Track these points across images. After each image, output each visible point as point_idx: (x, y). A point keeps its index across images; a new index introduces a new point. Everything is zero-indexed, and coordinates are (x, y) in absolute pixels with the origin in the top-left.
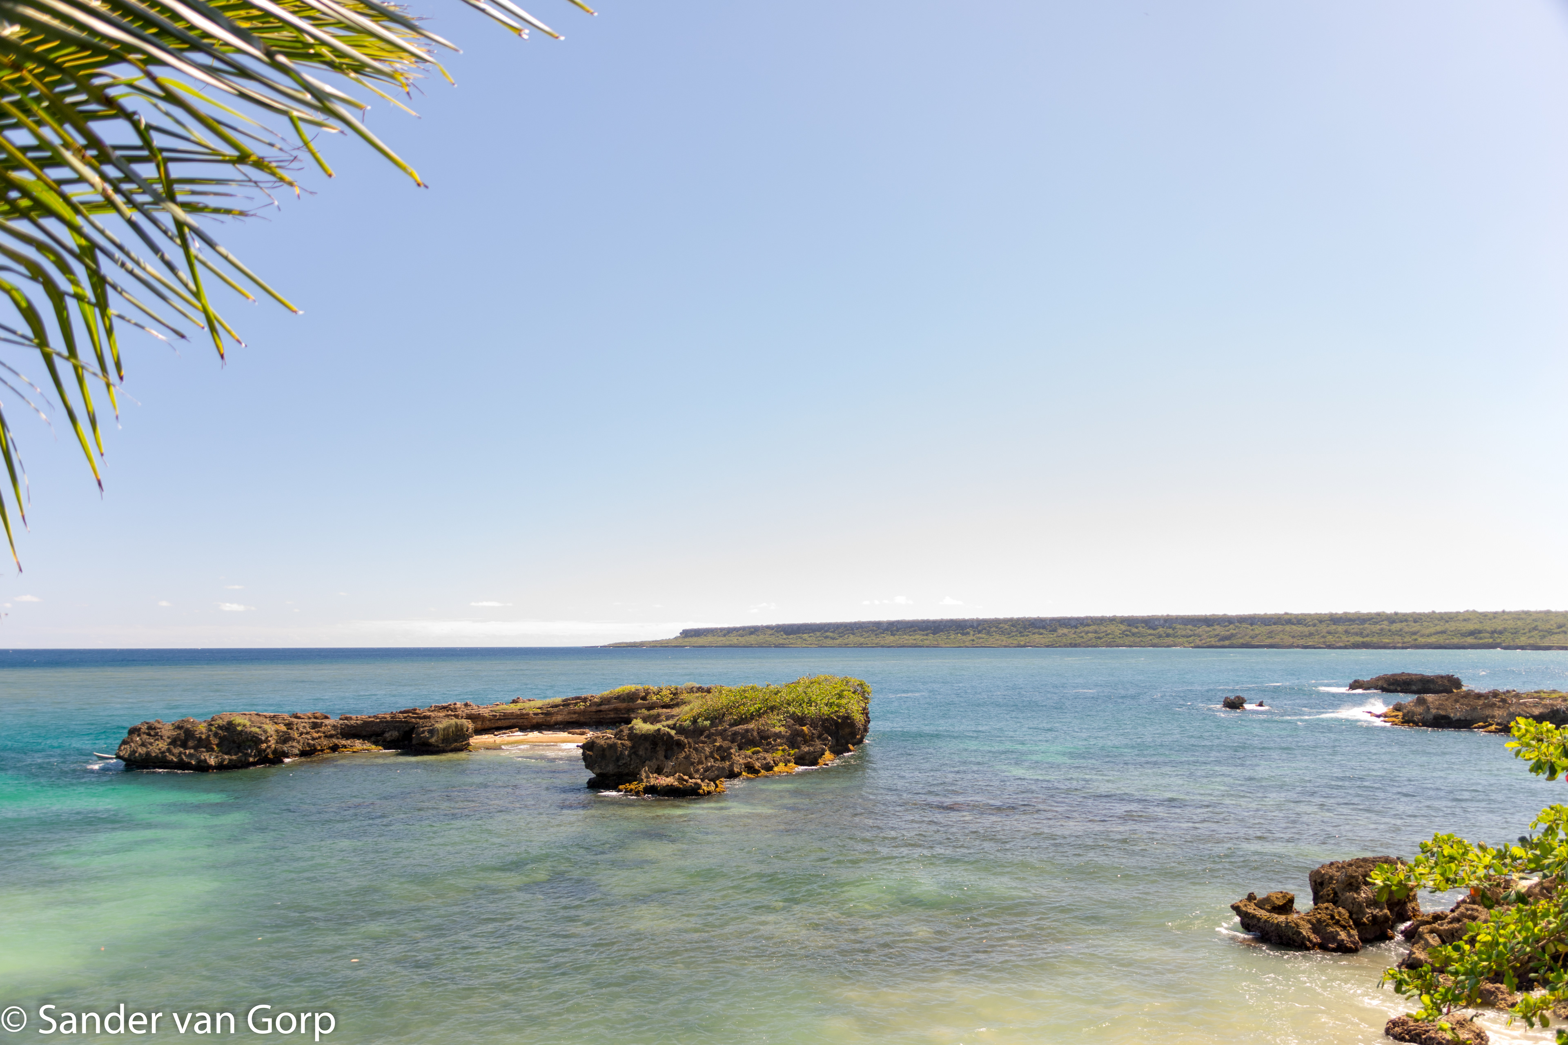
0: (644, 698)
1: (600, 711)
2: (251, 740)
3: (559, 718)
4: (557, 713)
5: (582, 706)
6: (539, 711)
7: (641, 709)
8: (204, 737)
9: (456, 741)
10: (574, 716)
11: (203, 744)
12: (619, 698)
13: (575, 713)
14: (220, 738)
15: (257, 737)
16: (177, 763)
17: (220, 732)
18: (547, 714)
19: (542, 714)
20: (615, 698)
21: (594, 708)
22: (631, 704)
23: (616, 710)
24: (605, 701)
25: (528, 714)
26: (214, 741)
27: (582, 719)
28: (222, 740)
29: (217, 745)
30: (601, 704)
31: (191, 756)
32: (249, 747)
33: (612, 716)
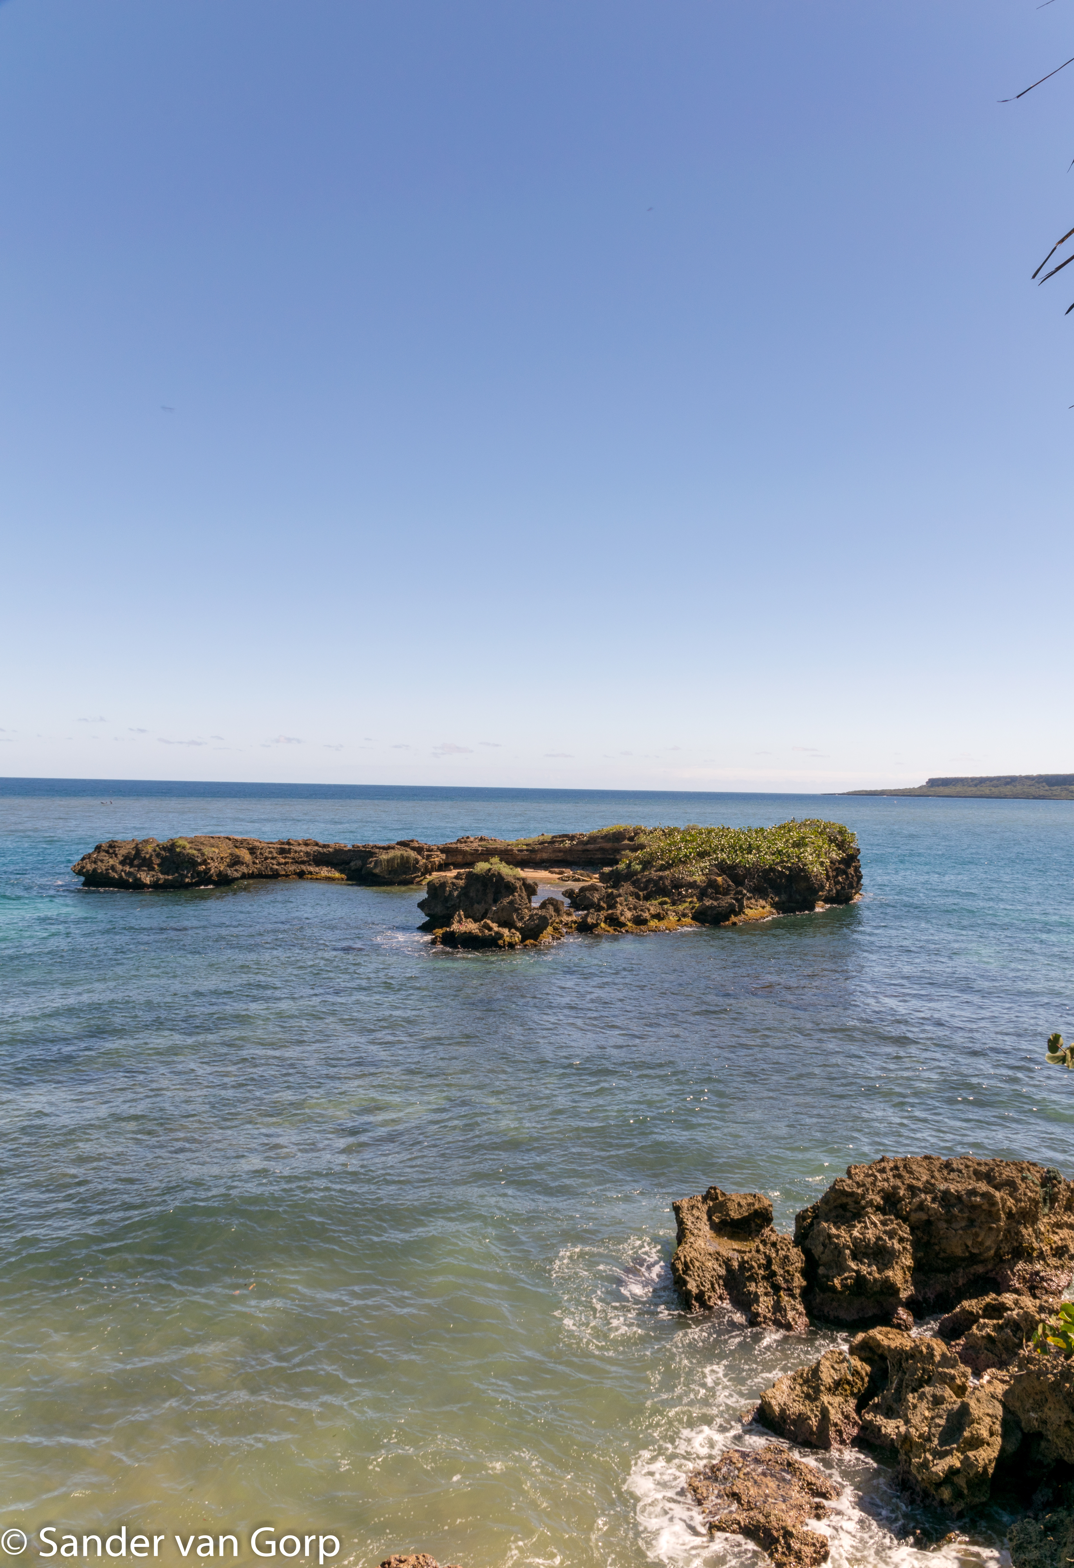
0: (631, 839)
1: (588, 850)
2: (188, 861)
3: (545, 856)
4: (541, 850)
5: (568, 844)
6: (525, 847)
7: (624, 850)
8: (148, 856)
10: (560, 854)
11: (146, 863)
12: (607, 838)
13: (560, 851)
14: (162, 858)
15: (193, 859)
16: (118, 882)
17: (163, 852)
18: (532, 851)
19: (527, 850)
20: (602, 838)
21: (580, 847)
22: (616, 844)
23: (602, 850)
24: (593, 839)
26: (156, 861)
27: (569, 858)
28: (164, 860)
29: (159, 865)
30: (588, 843)
31: (132, 874)
32: (187, 868)
33: (596, 856)
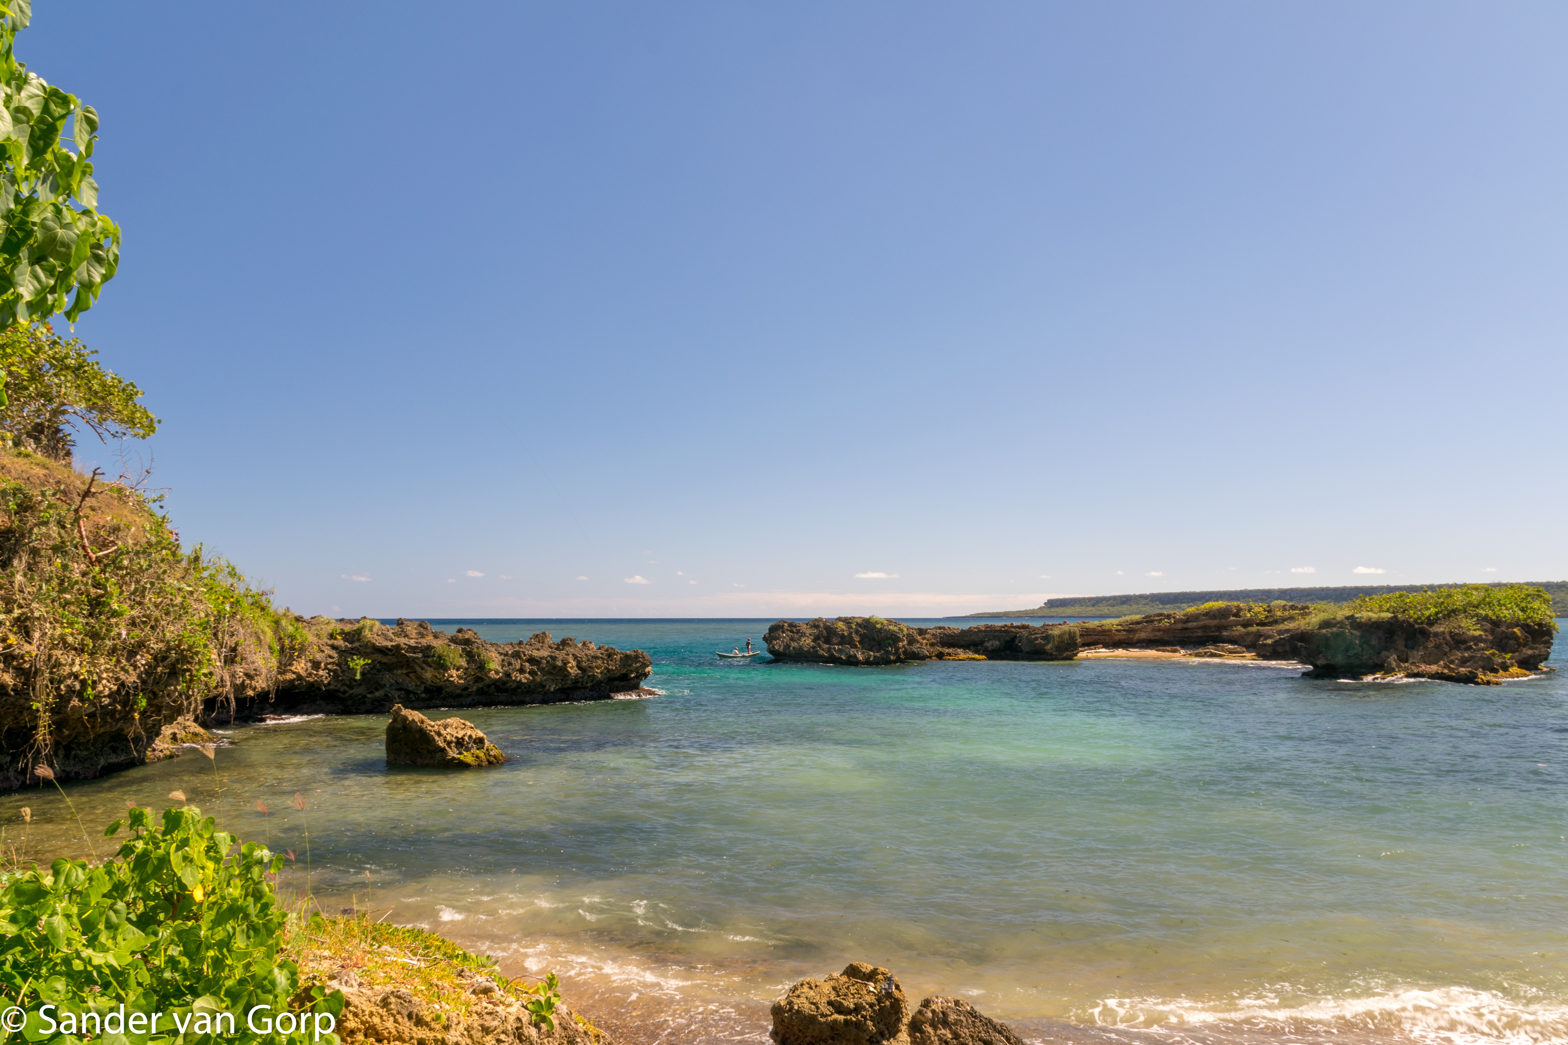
0: (1237, 615)
1: (1186, 629)
2: (889, 638)
3: (1143, 635)
4: (1140, 630)
5: (1165, 623)
6: (1120, 628)
7: (1236, 626)
8: (846, 634)
9: (1067, 650)
10: (1158, 633)
11: (845, 640)
12: (1207, 615)
13: (1159, 630)
14: (861, 636)
15: (895, 635)
16: (828, 658)
18: (1129, 631)
19: (1124, 630)
20: (1204, 615)
21: (1179, 626)
22: (1223, 621)
23: (1205, 628)
24: (1191, 618)
25: (1110, 630)
26: (857, 638)
27: (1166, 638)
28: (863, 637)
29: (861, 642)
30: (1187, 621)
31: (840, 651)
32: (890, 645)
33: (1196, 634)
